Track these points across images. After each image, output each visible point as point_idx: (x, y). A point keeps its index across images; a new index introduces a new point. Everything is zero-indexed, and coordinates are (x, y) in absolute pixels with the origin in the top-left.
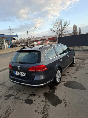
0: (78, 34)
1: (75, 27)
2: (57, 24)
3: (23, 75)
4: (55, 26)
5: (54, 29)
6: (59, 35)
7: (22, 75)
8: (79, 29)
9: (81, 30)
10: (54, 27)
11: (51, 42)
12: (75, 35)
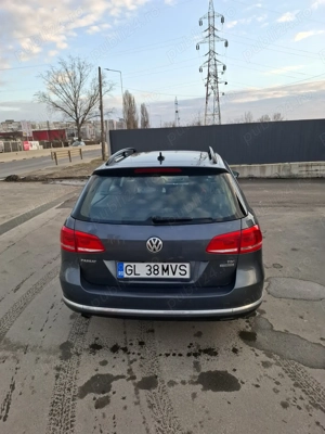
0: (139, 126)
1: (129, 101)
2: (68, 80)
3: (171, 276)
4: (58, 87)
5: (54, 98)
6: (77, 121)
7: (165, 275)
8: (143, 108)
9: (147, 114)
10: (55, 91)
11: (46, 146)
12: (132, 128)
